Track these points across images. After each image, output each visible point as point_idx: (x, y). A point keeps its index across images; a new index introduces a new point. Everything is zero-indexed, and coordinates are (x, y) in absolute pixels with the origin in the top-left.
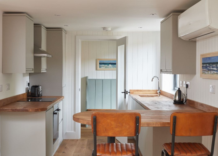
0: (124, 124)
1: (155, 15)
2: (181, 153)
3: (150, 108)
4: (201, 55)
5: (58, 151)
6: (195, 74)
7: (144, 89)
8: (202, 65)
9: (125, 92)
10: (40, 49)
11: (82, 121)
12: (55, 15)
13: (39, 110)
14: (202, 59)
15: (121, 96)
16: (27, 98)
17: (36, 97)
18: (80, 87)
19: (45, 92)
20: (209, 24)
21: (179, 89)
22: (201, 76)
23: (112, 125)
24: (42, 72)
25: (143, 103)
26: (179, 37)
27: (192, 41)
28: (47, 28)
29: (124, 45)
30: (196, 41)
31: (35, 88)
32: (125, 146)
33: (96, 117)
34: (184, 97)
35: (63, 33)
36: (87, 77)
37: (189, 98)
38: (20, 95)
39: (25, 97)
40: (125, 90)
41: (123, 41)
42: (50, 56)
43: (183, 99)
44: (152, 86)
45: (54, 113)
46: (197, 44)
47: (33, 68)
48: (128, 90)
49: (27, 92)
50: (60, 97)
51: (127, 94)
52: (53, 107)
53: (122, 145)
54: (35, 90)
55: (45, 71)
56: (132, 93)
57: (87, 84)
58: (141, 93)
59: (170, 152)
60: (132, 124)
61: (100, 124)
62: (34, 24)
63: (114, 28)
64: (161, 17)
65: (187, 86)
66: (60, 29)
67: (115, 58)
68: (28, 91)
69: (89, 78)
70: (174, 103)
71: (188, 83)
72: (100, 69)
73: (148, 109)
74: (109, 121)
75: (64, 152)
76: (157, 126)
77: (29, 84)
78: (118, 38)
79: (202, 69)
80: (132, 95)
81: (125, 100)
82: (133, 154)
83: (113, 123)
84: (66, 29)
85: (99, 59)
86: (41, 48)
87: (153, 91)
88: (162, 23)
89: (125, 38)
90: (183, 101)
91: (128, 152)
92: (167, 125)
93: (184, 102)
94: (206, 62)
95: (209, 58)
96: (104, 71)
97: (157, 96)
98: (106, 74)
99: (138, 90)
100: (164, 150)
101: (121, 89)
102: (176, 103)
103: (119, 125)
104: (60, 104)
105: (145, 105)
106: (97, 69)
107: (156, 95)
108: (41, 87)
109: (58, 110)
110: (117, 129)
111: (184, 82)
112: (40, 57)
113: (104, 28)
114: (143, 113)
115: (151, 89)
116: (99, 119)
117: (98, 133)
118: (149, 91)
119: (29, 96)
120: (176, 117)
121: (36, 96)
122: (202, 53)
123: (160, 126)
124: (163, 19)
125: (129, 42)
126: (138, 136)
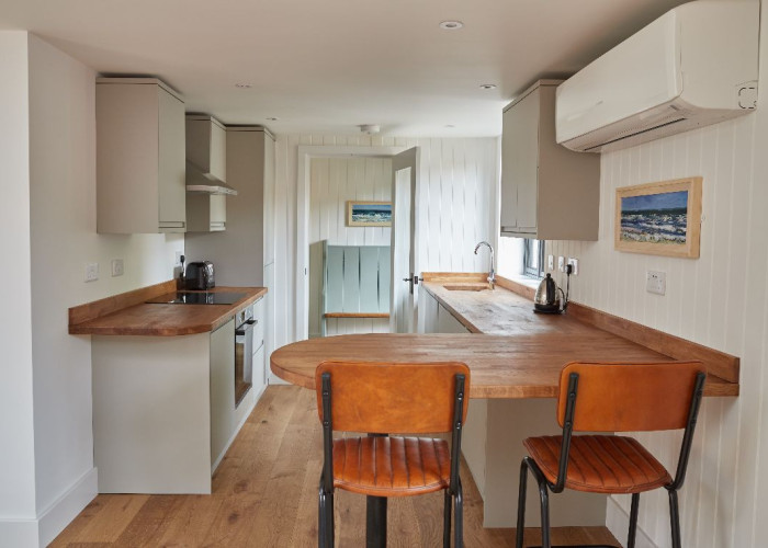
0: (418, 398)
1: (493, 88)
2: (584, 479)
3: (480, 328)
4: (618, 191)
5: (251, 420)
6: (595, 238)
7: (454, 271)
8: (620, 218)
9: (411, 280)
10: (207, 175)
11: (293, 375)
12: (237, 85)
13: (190, 331)
14: (620, 200)
15: (401, 287)
16: (178, 294)
17: (200, 289)
18: (307, 265)
19: (222, 276)
20: (676, 94)
21: (549, 275)
22: (616, 246)
23: (380, 399)
24: (212, 229)
25: (456, 309)
26: (559, 141)
27: (589, 155)
28: (226, 125)
29: (409, 169)
30: (599, 154)
31: (197, 267)
32: (416, 451)
33: (331, 374)
34: (561, 295)
35: (267, 139)
36: (324, 242)
37: (573, 299)
38: (154, 287)
39: (174, 289)
40: (412, 274)
41: (409, 159)
42: (235, 193)
43: (558, 302)
44: (472, 265)
45: (239, 332)
46: (604, 161)
47: (184, 220)
48: (417, 274)
49: (178, 276)
50: (257, 290)
51: (416, 282)
52: (234, 317)
53: (407, 444)
54: (197, 273)
55: (222, 229)
56: (428, 280)
57: (324, 257)
58: (450, 282)
59: (550, 472)
60: (443, 398)
61: (344, 397)
62: (187, 114)
63: (386, 129)
64: (504, 96)
65: (570, 269)
66: (256, 129)
67: (389, 199)
68: (182, 274)
69: (330, 243)
70: (536, 312)
71: (573, 261)
72: (357, 223)
73: (477, 331)
74: (370, 387)
75: (264, 422)
76: (515, 395)
77: (182, 259)
78: (396, 151)
79: (619, 227)
80: (426, 284)
81: (411, 299)
82: (442, 482)
83: (382, 393)
84: (275, 130)
85: (352, 202)
86: (209, 172)
87: (475, 274)
88: (505, 111)
89: (414, 150)
90: (558, 306)
91: (428, 476)
92: (542, 395)
93: (561, 308)
94: (637, 210)
95: (648, 198)
96: (362, 229)
97: (485, 288)
98: (368, 235)
99: (440, 274)
100: (529, 459)
101: (401, 271)
102: (540, 310)
103: (402, 399)
104: (256, 308)
105: (464, 315)
106: (347, 224)
107: (484, 285)
108: (210, 266)
109: (250, 322)
110: (396, 413)
111: (561, 259)
112: (207, 195)
113: (364, 127)
114: (466, 347)
115: (471, 271)
116: (340, 382)
117: (336, 423)
118: (467, 274)
119: (182, 288)
120: (578, 375)
121: (201, 286)
122: (620, 186)
123: (522, 395)
124: (507, 103)
125: (423, 161)
126: (459, 431)
